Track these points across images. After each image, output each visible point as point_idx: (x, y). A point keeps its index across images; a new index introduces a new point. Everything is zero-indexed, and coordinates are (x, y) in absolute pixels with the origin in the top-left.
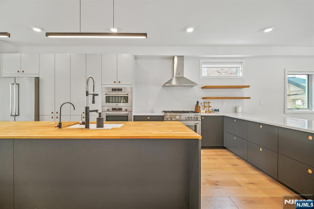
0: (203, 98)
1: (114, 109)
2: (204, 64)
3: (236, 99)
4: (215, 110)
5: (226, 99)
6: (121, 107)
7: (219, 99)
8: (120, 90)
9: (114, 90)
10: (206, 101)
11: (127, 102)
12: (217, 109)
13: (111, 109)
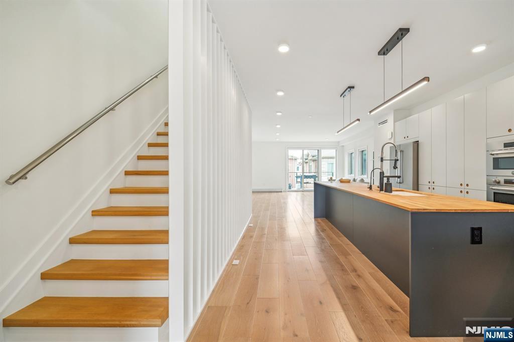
1: (508, 182)
9: (508, 145)
13: (502, 182)
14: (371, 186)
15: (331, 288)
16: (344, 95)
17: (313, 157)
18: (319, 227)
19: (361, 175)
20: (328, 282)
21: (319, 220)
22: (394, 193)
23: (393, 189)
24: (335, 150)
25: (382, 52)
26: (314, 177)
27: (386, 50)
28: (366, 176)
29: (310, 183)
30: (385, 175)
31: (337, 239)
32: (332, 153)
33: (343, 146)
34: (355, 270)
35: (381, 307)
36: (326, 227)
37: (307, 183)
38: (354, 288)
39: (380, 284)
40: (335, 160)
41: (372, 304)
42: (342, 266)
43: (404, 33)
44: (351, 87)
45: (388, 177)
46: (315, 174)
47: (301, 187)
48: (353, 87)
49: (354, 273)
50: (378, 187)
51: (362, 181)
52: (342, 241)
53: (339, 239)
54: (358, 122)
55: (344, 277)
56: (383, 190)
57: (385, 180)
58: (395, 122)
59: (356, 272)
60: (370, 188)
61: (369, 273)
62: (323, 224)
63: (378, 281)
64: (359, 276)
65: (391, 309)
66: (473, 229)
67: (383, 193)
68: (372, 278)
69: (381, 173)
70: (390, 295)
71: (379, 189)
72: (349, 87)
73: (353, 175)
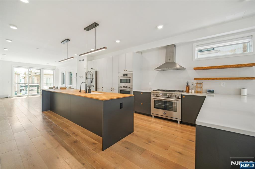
0: (195, 79)
1: (124, 87)
2: (197, 47)
3: (233, 79)
4: (209, 91)
5: (219, 79)
6: (126, 86)
7: (209, 80)
8: (127, 75)
9: (124, 75)
10: (199, 81)
11: (130, 82)
12: (212, 90)
13: (122, 87)
14: (81, 91)
15: (62, 148)
16: (63, 42)
17: (35, 73)
18: (47, 116)
19: (69, 85)
20: (60, 145)
21: (46, 112)
22: (92, 93)
23: (92, 91)
24: (53, 71)
25: (86, 29)
26: (38, 87)
27: (88, 29)
28: (72, 85)
29: (34, 90)
30: (88, 85)
31: (60, 120)
32: (51, 72)
33: (58, 69)
34: (74, 133)
35: (89, 145)
36: (52, 116)
37: (32, 90)
38: (75, 142)
39: (87, 135)
40: (53, 76)
41: (85, 146)
42: (66, 133)
43: (96, 25)
44: (68, 40)
45: (90, 86)
46: (38, 84)
47: (26, 93)
48: (69, 40)
49: (74, 135)
50: (85, 91)
51: (70, 88)
52: (63, 121)
53: (61, 120)
54: (72, 58)
55: (69, 139)
56: (87, 92)
57: (88, 88)
58: (87, 61)
59: (74, 134)
60: (80, 91)
61: (81, 132)
62: (49, 114)
63: (86, 134)
64: (76, 135)
65: (94, 143)
66: (120, 104)
67: (88, 94)
68: (83, 134)
69: (86, 84)
70: (92, 138)
71: (85, 92)
72: (67, 39)
73: (64, 85)
